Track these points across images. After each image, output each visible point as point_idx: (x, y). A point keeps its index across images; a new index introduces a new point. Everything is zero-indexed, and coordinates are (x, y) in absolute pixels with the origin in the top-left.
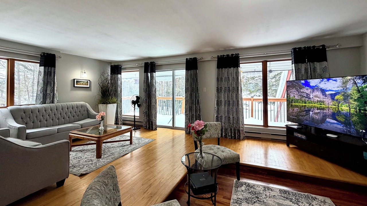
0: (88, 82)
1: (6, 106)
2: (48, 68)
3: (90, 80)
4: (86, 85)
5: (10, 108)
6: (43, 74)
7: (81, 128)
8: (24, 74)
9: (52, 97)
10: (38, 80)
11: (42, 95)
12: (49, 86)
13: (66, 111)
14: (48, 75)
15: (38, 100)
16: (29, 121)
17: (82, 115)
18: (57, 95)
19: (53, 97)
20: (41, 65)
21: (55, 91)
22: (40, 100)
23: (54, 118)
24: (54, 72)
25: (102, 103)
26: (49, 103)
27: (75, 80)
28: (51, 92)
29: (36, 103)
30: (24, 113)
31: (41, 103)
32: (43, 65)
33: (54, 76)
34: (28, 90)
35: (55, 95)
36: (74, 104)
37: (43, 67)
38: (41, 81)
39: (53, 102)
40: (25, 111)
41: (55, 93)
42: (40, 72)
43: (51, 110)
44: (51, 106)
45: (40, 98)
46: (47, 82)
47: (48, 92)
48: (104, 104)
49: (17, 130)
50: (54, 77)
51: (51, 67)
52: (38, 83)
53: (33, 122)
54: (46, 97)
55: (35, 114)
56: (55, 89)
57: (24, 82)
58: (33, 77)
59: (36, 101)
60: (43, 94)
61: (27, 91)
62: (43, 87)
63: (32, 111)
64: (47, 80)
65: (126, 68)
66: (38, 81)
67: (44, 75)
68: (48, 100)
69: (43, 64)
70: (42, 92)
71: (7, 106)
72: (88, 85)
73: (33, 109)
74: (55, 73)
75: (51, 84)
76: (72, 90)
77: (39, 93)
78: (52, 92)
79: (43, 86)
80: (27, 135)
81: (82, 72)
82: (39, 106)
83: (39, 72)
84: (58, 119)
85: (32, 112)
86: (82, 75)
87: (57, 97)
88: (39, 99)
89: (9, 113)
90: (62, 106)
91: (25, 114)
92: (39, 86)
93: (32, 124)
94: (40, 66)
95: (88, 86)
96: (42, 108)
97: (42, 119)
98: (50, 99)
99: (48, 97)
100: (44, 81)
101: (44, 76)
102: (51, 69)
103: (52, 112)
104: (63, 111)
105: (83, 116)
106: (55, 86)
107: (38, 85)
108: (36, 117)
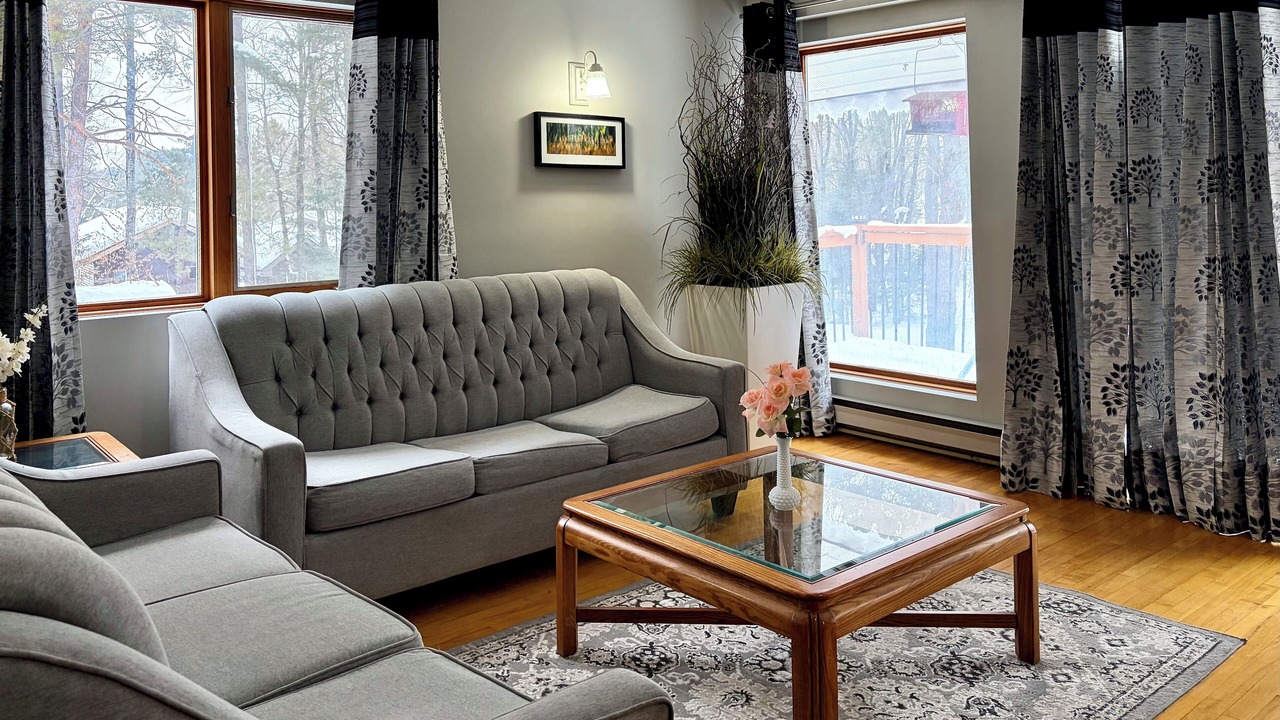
0: (612, 131)
1: (197, 292)
2: (400, 46)
3: (622, 120)
4: (604, 153)
5: (220, 305)
6: (372, 84)
7: (610, 462)
8: (263, 111)
9: (426, 236)
10: (351, 123)
11: (370, 222)
12: (406, 162)
13: (508, 336)
14: (398, 93)
15: (353, 259)
16: (313, 396)
17: (599, 362)
18: (452, 225)
19: (430, 234)
20: (363, 26)
21: (442, 199)
22: (364, 257)
23: (446, 381)
24: (430, 70)
25: (710, 276)
26: (412, 279)
27: (544, 121)
28: (421, 206)
29: (343, 274)
30: (290, 342)
31: (371, 278)
32: (374, 24)
33: (433, 97)
34: (280, 194)
35: (441, 221)
36: (548, 282)
37: (371, 43)
38: (367, 137)
39: (430, 271)
40: (289, 328)
41: (442, 209)
42: (356, 72)
43: (426, 327)
44: (425, 295)
45: (363, 240)
46: (398, 135)
47: (406, 203)
48: (728, 283)
49: (258, 465)
50: (430, 100)
51: (417, 37)
52: (350, 143)
53: (335, 407)
54: (393, 235)
55: (345, 354)
56: (442, 180)
57: (265, 151)
58: (297, 124)
59: (341, 263)
60: (380, 216)
61: (277, 198)
62: (375, 169)
63: (328, 328)
64: (397, 127)
65: (824, 19)
66: (351, 135)
67: (380, 91)
68: (406, 260)
69: (373, 18)
70: (374, 206)
71: (205, 298)
72: (613, 153)
73: (333, 318)
74: (437, 77)
75: (416, 147)
76: (525, 186)
77: (358, 210)
78: (426, 202)
79: (379, 168)
80: (309, 505)
81: (580, 65)
82: (360, 295)
83: (352, 75)
84: (465, 388)
85: (326, 340)
86: (579, 87)
87: (454, 236)
88: (360, 251)
89: (215, 341)
90: (486, 295)
91: (294, 351)
92: (355, 166)
93: (330, 415)
94: (356, 36)
95: (616, 161)
96: (378, 309)
97: (383, 388)
98: (415, 251)
99: (404, 235)
100: (381, 133)
101: (379, 101)
102: (416, 54)
103: (433, 339)
104: (493, 334)
105: (605, 366)
106: (440, 166)
107: (349, 158)
108: (350, 370)
